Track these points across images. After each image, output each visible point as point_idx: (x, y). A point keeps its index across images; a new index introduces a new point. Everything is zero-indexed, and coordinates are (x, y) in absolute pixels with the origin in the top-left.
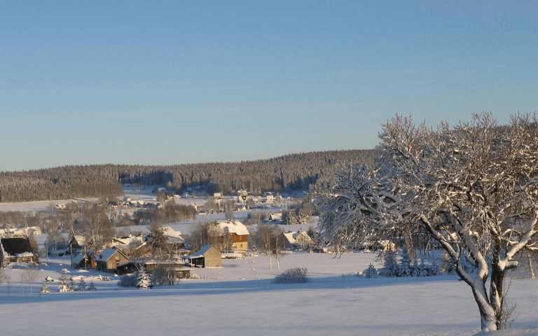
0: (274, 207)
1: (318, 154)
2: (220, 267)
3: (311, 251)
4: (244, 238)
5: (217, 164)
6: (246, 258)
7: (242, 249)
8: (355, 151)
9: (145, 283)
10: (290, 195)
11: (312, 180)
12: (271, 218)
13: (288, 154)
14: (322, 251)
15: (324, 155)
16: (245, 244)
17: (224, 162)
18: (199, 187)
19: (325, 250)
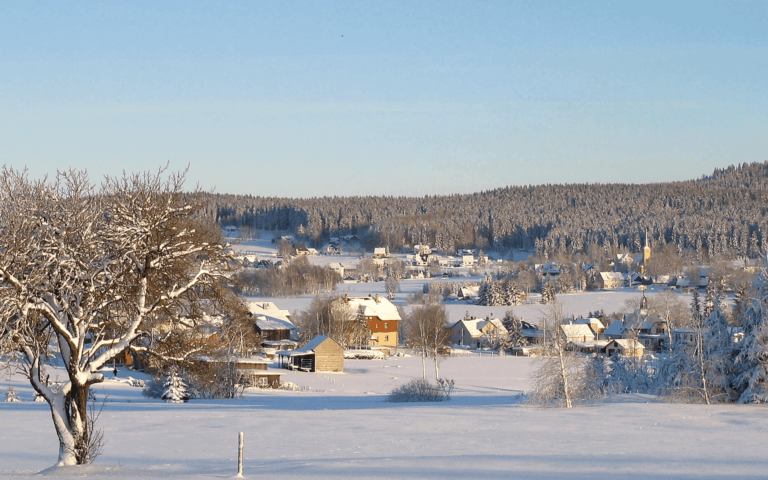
0: (473, 275)
1: (554, 189)
2: (341, 373)
3: (502, 352)
4: (392, 325)
5: (385, 199)
6: (390, 359)
7: (387, 343)
8: (617, 185)
9: (176, 392)
10: (502, 256)
11: (540, 232)
12: (460, 294)
13: (504, 187)
14: (521, 353)
15: (565, 191)
16: (393, 336)
17: (396, 196)
18: (350, 237)
19: (525, 350)
